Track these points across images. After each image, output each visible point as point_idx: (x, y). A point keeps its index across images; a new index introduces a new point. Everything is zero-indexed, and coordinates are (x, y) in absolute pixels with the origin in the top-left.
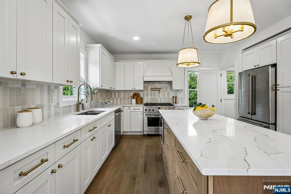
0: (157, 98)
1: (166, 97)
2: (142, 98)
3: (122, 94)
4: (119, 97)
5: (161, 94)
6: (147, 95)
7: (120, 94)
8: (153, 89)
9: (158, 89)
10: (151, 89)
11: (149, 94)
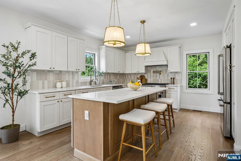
0: (158, 79)
1: (166, 78)
2: (146, 79)
3: (133, 76)
4: (130, 78)
5: (161, 75)
6: (150, 77)
7: (131, 76)
8: (154, 72)
9: (159, 72)
10: (153, 71)
11: (152, 75)
